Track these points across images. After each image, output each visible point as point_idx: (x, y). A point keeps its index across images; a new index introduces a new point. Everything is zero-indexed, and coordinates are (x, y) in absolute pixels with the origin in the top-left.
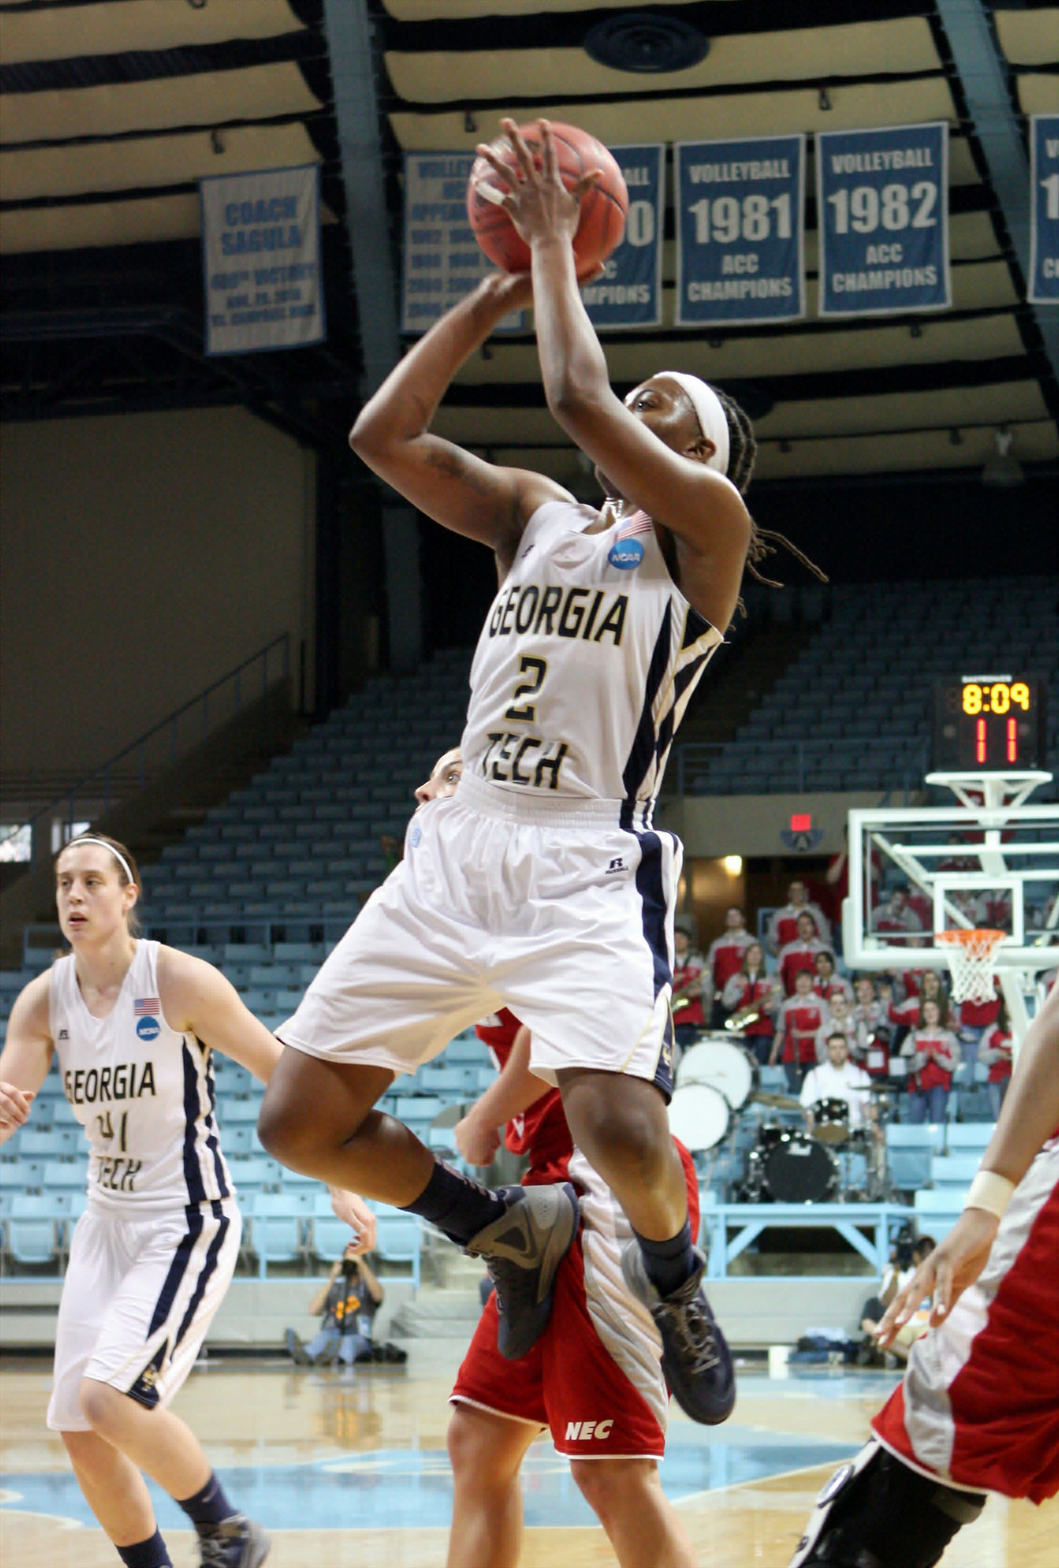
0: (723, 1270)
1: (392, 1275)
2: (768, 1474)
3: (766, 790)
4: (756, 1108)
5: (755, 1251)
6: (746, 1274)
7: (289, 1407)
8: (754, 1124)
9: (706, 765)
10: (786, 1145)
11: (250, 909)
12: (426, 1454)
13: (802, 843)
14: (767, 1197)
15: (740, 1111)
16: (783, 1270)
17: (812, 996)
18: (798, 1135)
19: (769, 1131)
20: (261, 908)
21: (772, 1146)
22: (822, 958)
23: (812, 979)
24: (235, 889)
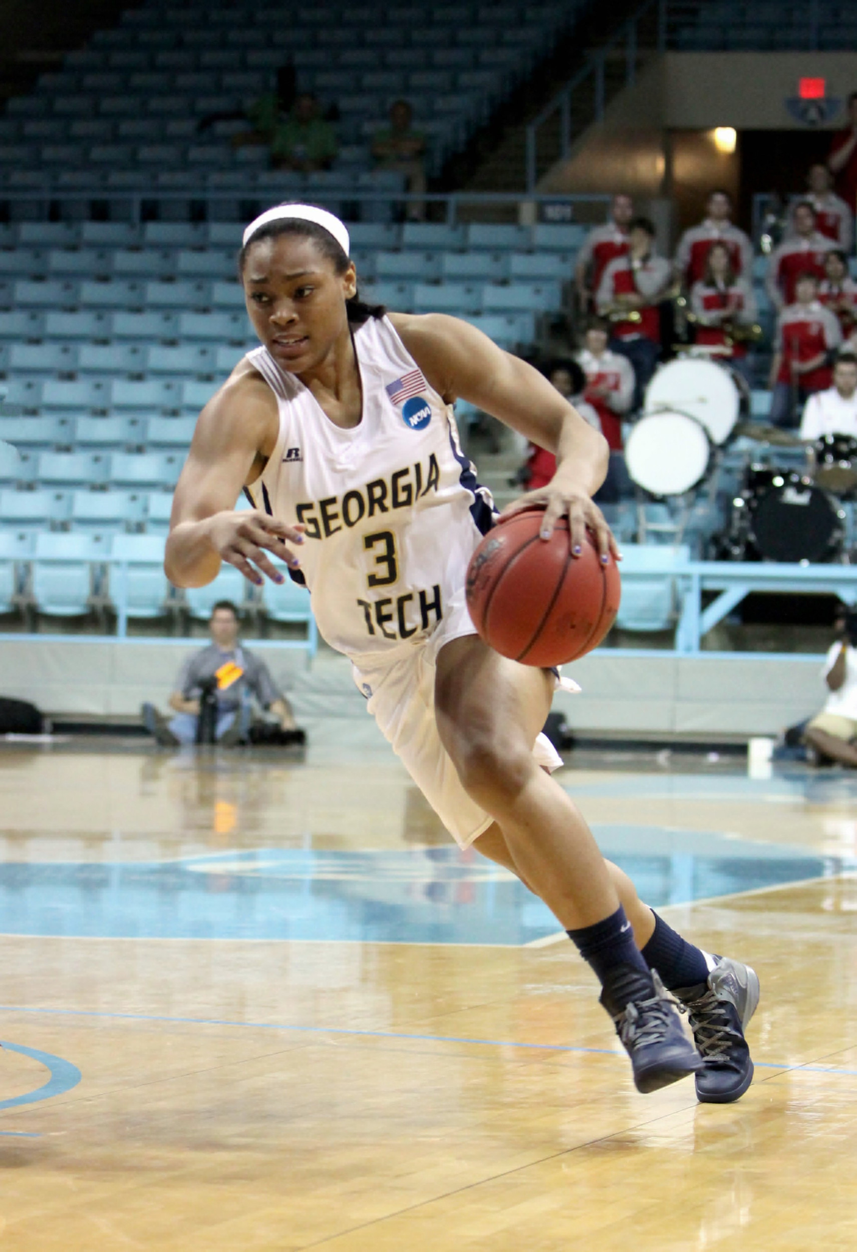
0: (695, 642)
1: (282, 638)
2: (740, 890)
3: (769, 46)
4: (743, 444)
5: (736, 621)
6: (723, 648)
7: (145, 794)
8: (739, 464)
9: (694, 12)
10: (780, 490)
11: (116, 178)
12: (320, 855)
13: (813, 114)
14: (753, 555)
15: (724, 447)
16: (772, 644)
17: (816, 307)
18: (794, 478)
19: (759, 474)
20: (129, 178)
21: (761, 491)
22: (833, 258)
23: (817, 285)
24: (98, 153)
